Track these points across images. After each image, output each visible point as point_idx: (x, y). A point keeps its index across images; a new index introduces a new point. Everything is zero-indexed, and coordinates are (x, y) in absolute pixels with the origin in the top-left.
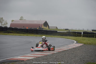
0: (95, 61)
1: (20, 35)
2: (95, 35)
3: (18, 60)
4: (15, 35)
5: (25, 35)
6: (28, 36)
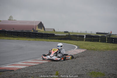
0: (99, 70)
2: (100, 38)
3: (6, 69)
4: (3, 39)
5: (15, 39)
6: (19, 40)
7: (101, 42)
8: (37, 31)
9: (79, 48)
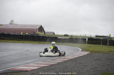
1: (14, 42)
2: (101, 41)
3: (21, 70)
5: (20, 42)
6: (24, 43)
9: (83, 50)
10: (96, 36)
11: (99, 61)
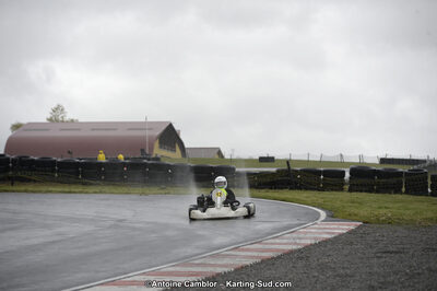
1: (67, 190)
2: (404, 180)
4: (46, 192)
5: (91, 189)
6: (105, 193)
7: (407, 192)
8: (157, 159)
10: (383, 161)
11: (397, 256)
